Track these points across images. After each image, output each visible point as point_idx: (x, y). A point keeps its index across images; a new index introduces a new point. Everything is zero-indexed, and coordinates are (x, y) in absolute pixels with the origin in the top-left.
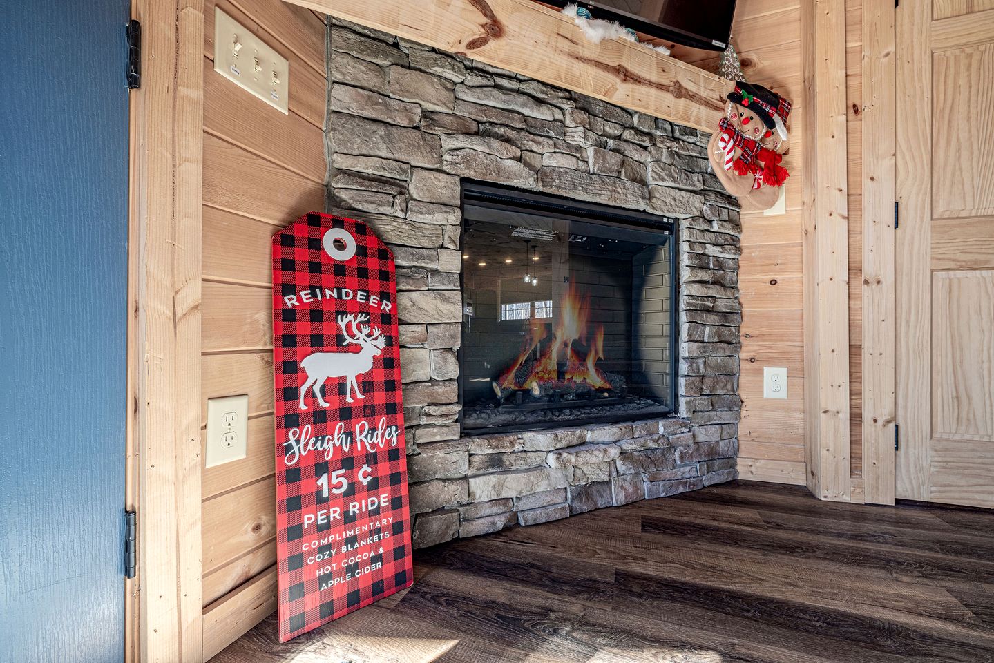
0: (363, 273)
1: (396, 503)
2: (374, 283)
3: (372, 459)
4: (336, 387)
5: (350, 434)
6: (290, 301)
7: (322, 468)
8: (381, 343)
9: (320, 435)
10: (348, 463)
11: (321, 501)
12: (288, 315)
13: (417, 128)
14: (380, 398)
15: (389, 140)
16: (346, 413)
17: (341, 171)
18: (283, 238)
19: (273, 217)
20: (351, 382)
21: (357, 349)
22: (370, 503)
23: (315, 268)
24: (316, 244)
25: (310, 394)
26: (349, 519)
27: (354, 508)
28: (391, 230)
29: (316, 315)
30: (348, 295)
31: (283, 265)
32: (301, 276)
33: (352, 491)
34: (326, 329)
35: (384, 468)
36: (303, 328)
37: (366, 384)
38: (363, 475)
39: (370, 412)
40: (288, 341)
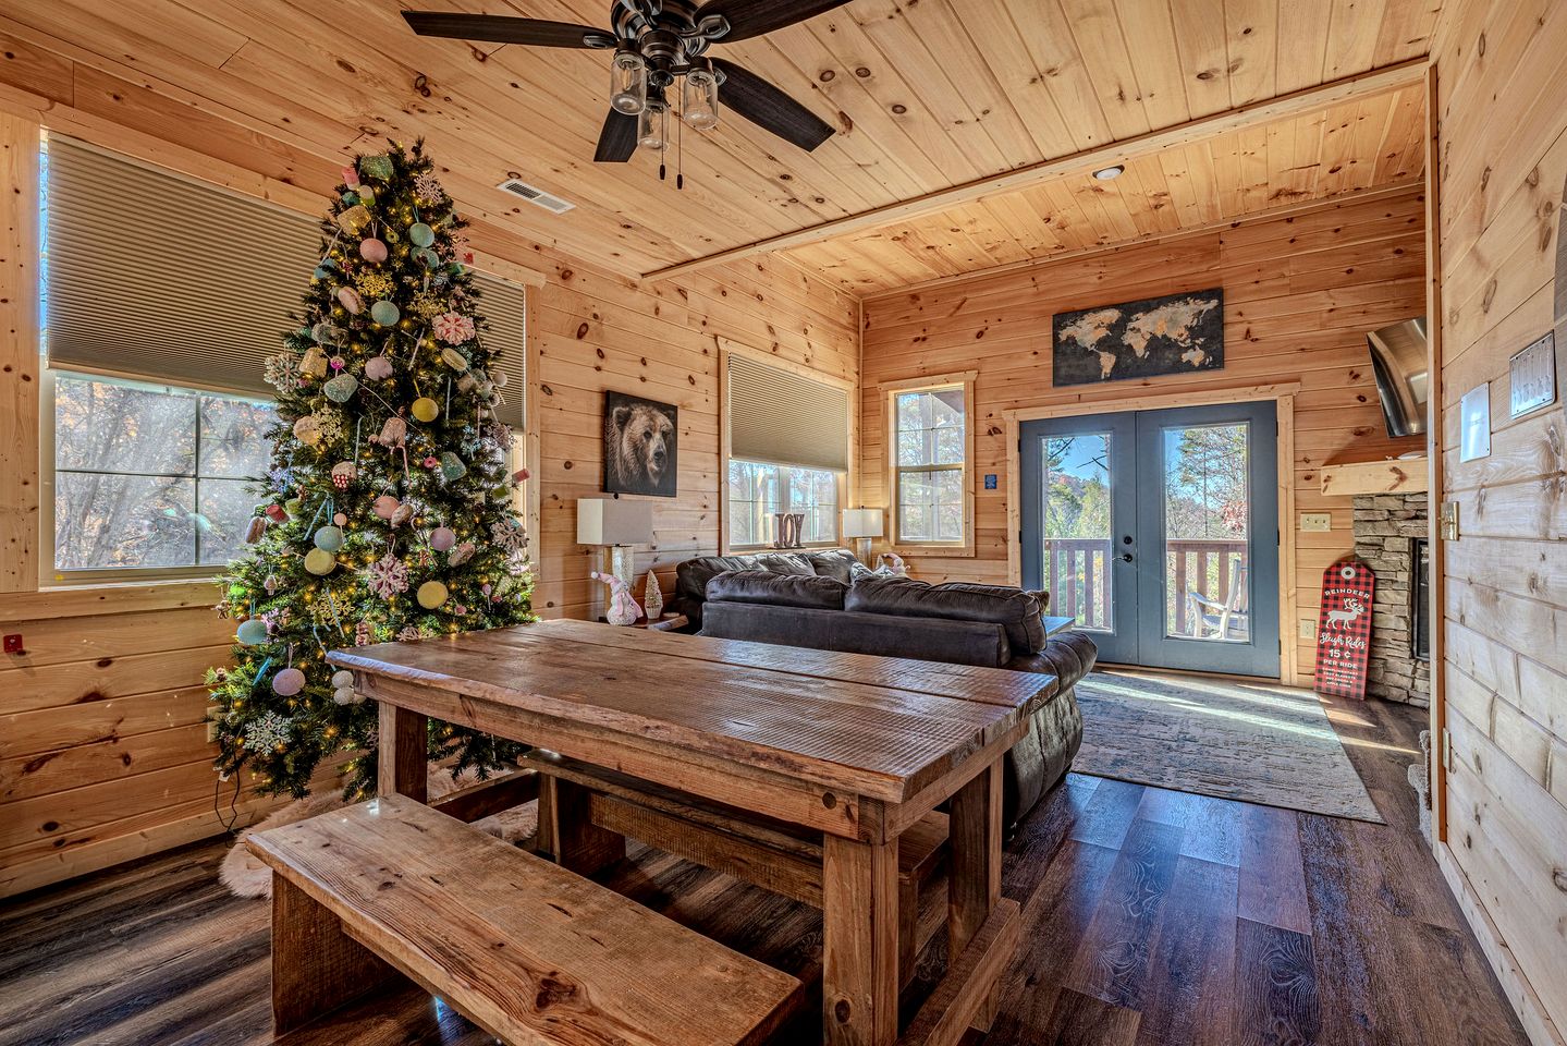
0: (1357, 583)
1: (1360, 669)
2: (1363, 587)
3: (1351, 651)
4: (1340, 623)
5: (1344, 640)
6: (1327, 593)
7: (1332, 647)
8: (1362, 610)
9: (1333, 637)
10: (1342, 649)
11: (1332, 658)
12: (1325, 598)
13: (1388, 520)
14: (1359, 630)
15: (1374, 528)
16: (1343, 632)
17: (1359, 543)
18: (1328, 573)
19: (1327, 566)
20: (1346, 622)
21: (1350, 611)
22: (1348, 665)
23: (1337, 582)
24: (1338, 574)
25: (1330, 623)
26: (1339, 667)
27: (1342, 664)
28: (1374, 564)
29: (1336, 598)
30: (1349, 591)
31: (1327, 581)
32: (1332, 585)
33: (1342, 658)
34: (1339, 603)
35: (1357, 655)
36: (1331, 602)
37: (1353, 624)
38: (1347, 654)
39: (1353, 634)
40: (1325, 606)
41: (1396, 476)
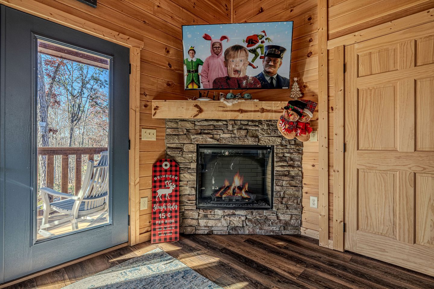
0: (171, 171)
1: (176, 222)
2: (174, 173)
3: (171, 212)
4: (164, 196)
5: (166, 206)
6: (155, 179)
7: (160, 212)
8: (175, 186)
9: (160, 206)
10: (166, 212)
11: (160, 219)
12: (154, 182)
13: (185, 134)
14: (174, 199)
15: (178, 139)
16: (166, 202)
17: (169, 148)
18: (155, 166)
19: (153, 162)
20: (167, 195)
21: (169, 188)
22: (170, 221)
23: (161, 171)
24: (161, 166)
25: (159, 197)
26: (165, 223)
27: (166, 221)
28: (179, 159)
29: (160, 181)
30: (167, 176)
31: (154, 171)
32: (158, 173)
33: (166, 218)
34: (163, 184)
35: (174, 214)
36: (158, 184)
37: (170, 196)
38: (169, 215)
39: (171, 202)
40: (154, 187)
41: (198, 109)
